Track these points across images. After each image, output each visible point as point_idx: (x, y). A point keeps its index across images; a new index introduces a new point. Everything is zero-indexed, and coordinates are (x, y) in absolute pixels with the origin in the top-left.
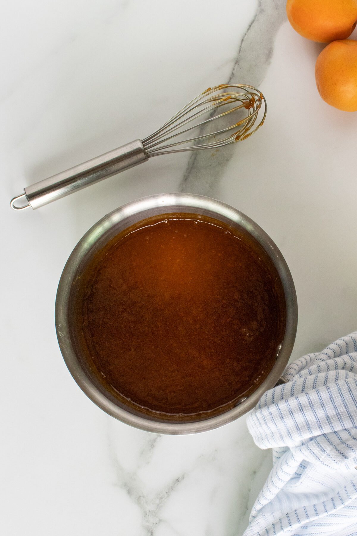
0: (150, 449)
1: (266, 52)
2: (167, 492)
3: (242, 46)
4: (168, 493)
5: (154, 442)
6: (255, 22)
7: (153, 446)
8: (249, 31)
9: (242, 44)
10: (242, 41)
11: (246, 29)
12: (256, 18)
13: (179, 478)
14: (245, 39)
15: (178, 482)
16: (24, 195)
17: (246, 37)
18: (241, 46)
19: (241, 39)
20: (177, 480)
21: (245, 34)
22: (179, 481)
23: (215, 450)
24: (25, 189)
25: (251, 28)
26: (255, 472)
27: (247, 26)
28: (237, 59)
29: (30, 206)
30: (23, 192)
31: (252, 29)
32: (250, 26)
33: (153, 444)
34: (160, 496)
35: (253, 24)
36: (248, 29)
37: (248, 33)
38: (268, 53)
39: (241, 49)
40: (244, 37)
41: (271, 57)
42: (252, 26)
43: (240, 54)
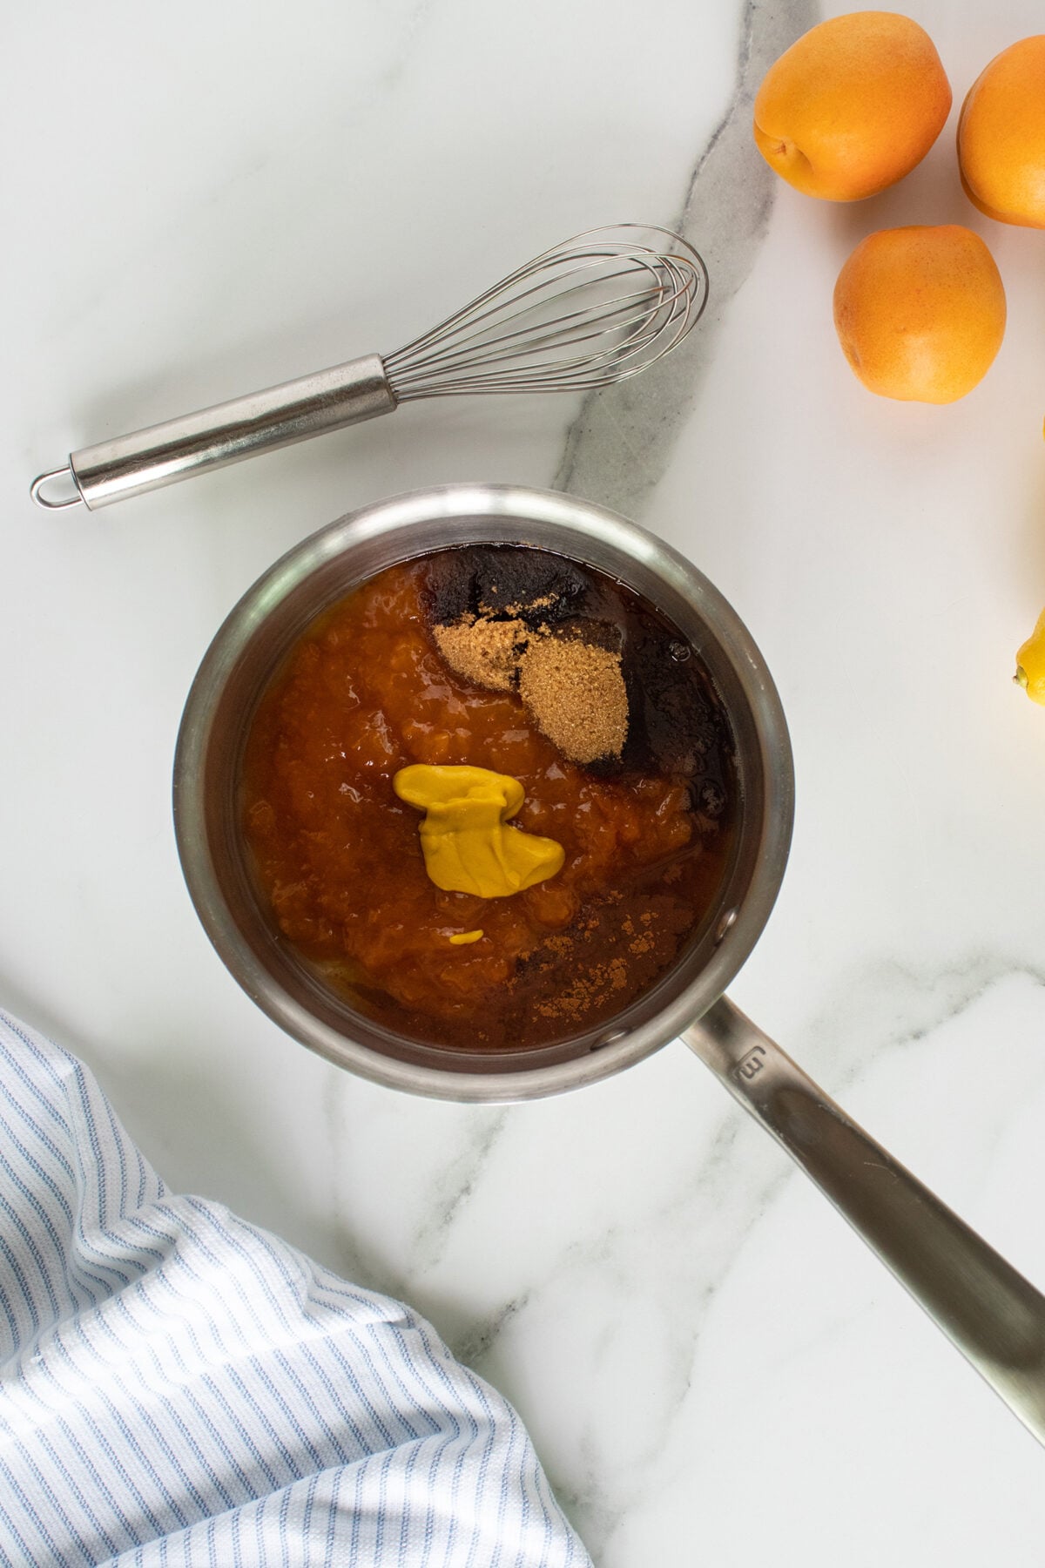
0: (441, 1227)
1: (755, 204)
2: (483, 1339)
3: (694, 189)
4: (485, 1341)
5: (452, 1208)
6: (727, 127)
7: (448, 1219)
8: (713, 151)
9: (692, 183)
10: (695, 174)
11: (704, 146)
12: (732, 117)
13: (513, 1302)
14: (701, 171)
15: (513, 1313)
16: (69, 471)
17: (703, 166)
18: (690, 189)
19: (692, 172)
20: (510, 1306)
21: (703, 158)
22: (514, 1310)
23: (609, 1231)
24: (71, 455)
25: (718, 142)
26: (711, 1290)
27: (706, 137)
28: (681, 221)
29: (82, 502)
30: (66, 462)
31: (720, 147)
32: (715, 137)
33: (449, 1213)
34: (466, 1348)
35: (724, 133)
36: (711, 146)
37: (709, 155)
38: (759, 207)
39: (692, 197)
40: (698, 165)
41: (767, 220)
42: (720, 137)
43: (689, 209)
